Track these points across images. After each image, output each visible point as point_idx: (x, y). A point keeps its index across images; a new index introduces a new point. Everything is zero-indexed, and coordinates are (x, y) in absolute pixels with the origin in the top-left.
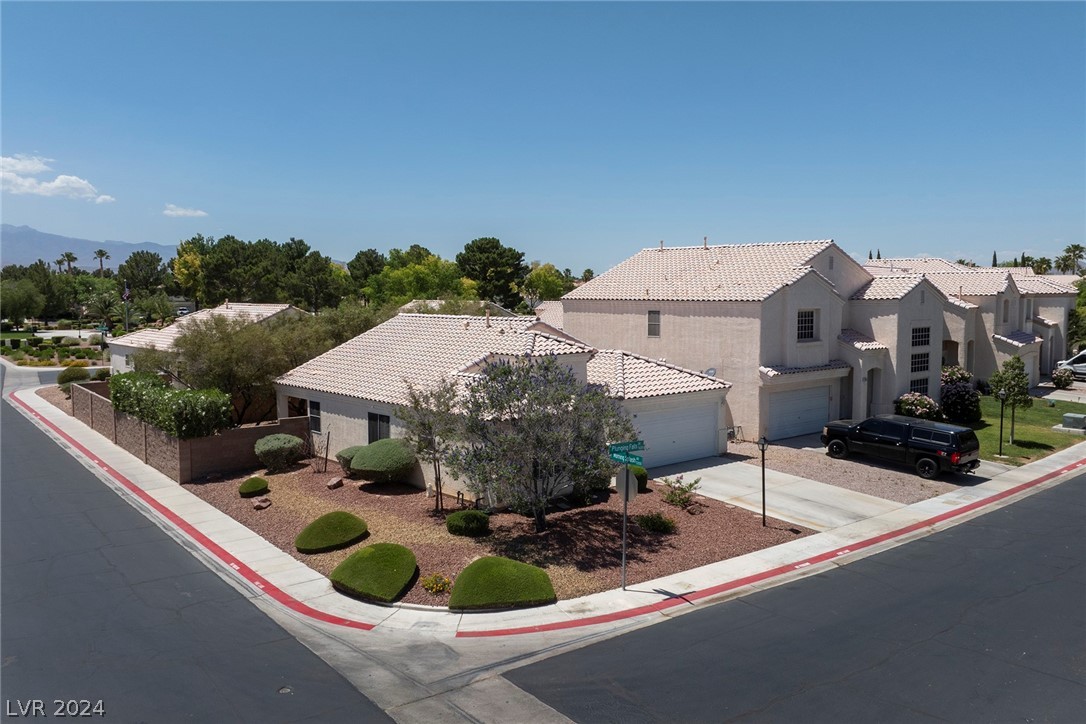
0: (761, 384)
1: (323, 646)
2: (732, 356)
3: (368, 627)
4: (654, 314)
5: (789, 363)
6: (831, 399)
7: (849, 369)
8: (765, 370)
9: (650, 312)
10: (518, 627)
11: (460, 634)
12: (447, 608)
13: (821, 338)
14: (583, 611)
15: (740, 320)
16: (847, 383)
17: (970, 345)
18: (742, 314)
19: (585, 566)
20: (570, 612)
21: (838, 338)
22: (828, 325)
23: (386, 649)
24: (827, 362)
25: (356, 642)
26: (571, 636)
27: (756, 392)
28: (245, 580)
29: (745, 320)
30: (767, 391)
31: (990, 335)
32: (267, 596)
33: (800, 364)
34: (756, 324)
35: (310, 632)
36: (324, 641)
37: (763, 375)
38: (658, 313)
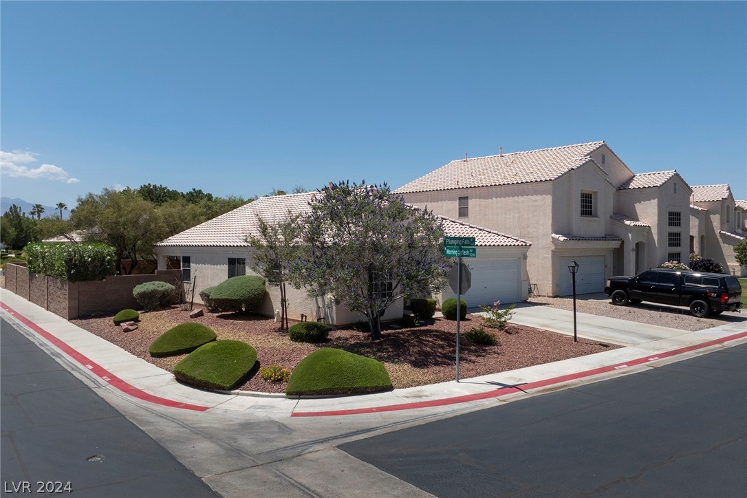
0: (553, 248)
1: (151, 423)
2: (528, 227)
3: (202, 409)
4: (463, 199)
5: (575, 232)
6: (606, 266)
7: (620, 242)
8: (556, 236)
9: (460, 198)
10: (355, 408)
11: (294, 415)
12: (284, 394)
13: (599, 214)
15: (534, 197)
16: (619, 253)
17: (702, 238)
18: (536, 193)
19: (419, 364)
20: (407, 397)
21: (611, 217)
22: (604, 205)
23: (216, 426)
24: (604, 236)
25: (188, 420)
26: (411, 416)
27: (549, 255)
28: (95, 376)
29: (539, 197)
30: (558, 254)
31: (717, 231)
32: (110, 387)
33: (583, 234)
34: (548, 200)
35: (143, 412)
36: (153, 419)
37: (555, 241)
38: (466, 198)
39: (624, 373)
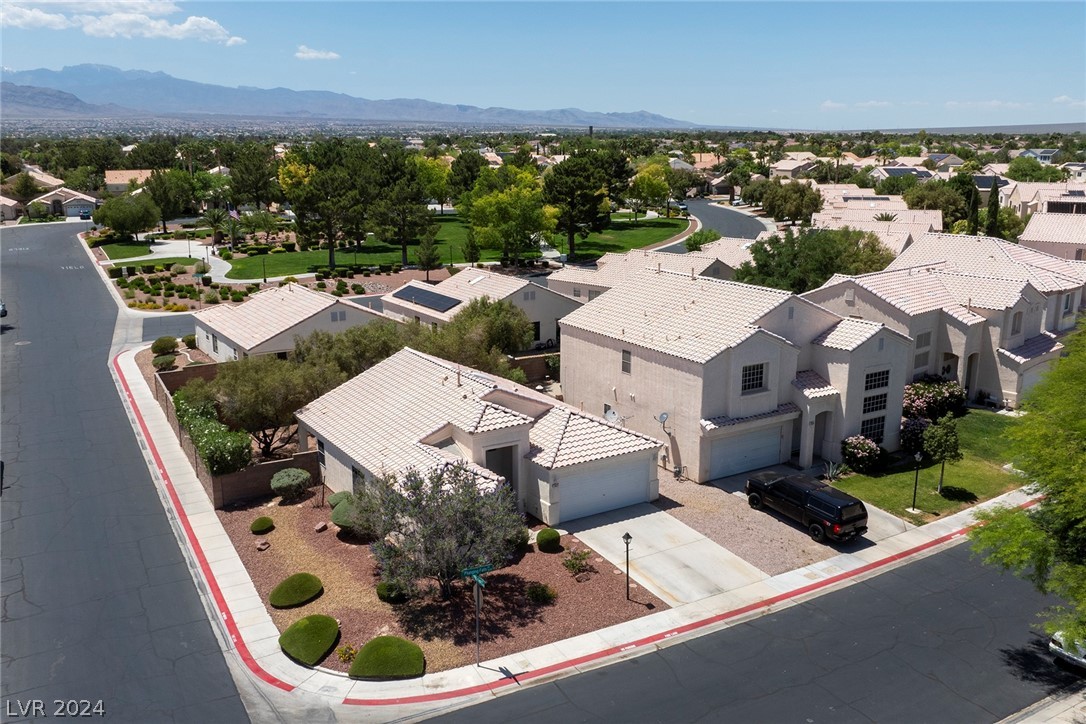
1: (253, 705)
2: (682, 405)
3: (288, 688)
4: (627, 353)
5: (732, 414)
7: (798, 413)
8: (704, 422)
9: (624, 351)
10: (386, 698)
11: (347, 701)
12: (347, 675)
13: (769, 387)
14: (436, 687)
15: (687, 375)
16: (797, 425)
18: (689, 371)
20: (428, 687)
23: (293, 711)
25: (277, 703)
26: (417, 710)
28: (227, 632)
29: (691, 377)
31: (995, 347)
32: (235, 651)
33: (742, 414)
34: (699, 382)
35: (251, 690)
36: (257, 699)
37: (703, 428)
38: (629, 353)
39: (625, 656)
